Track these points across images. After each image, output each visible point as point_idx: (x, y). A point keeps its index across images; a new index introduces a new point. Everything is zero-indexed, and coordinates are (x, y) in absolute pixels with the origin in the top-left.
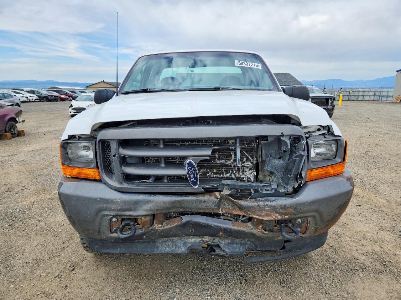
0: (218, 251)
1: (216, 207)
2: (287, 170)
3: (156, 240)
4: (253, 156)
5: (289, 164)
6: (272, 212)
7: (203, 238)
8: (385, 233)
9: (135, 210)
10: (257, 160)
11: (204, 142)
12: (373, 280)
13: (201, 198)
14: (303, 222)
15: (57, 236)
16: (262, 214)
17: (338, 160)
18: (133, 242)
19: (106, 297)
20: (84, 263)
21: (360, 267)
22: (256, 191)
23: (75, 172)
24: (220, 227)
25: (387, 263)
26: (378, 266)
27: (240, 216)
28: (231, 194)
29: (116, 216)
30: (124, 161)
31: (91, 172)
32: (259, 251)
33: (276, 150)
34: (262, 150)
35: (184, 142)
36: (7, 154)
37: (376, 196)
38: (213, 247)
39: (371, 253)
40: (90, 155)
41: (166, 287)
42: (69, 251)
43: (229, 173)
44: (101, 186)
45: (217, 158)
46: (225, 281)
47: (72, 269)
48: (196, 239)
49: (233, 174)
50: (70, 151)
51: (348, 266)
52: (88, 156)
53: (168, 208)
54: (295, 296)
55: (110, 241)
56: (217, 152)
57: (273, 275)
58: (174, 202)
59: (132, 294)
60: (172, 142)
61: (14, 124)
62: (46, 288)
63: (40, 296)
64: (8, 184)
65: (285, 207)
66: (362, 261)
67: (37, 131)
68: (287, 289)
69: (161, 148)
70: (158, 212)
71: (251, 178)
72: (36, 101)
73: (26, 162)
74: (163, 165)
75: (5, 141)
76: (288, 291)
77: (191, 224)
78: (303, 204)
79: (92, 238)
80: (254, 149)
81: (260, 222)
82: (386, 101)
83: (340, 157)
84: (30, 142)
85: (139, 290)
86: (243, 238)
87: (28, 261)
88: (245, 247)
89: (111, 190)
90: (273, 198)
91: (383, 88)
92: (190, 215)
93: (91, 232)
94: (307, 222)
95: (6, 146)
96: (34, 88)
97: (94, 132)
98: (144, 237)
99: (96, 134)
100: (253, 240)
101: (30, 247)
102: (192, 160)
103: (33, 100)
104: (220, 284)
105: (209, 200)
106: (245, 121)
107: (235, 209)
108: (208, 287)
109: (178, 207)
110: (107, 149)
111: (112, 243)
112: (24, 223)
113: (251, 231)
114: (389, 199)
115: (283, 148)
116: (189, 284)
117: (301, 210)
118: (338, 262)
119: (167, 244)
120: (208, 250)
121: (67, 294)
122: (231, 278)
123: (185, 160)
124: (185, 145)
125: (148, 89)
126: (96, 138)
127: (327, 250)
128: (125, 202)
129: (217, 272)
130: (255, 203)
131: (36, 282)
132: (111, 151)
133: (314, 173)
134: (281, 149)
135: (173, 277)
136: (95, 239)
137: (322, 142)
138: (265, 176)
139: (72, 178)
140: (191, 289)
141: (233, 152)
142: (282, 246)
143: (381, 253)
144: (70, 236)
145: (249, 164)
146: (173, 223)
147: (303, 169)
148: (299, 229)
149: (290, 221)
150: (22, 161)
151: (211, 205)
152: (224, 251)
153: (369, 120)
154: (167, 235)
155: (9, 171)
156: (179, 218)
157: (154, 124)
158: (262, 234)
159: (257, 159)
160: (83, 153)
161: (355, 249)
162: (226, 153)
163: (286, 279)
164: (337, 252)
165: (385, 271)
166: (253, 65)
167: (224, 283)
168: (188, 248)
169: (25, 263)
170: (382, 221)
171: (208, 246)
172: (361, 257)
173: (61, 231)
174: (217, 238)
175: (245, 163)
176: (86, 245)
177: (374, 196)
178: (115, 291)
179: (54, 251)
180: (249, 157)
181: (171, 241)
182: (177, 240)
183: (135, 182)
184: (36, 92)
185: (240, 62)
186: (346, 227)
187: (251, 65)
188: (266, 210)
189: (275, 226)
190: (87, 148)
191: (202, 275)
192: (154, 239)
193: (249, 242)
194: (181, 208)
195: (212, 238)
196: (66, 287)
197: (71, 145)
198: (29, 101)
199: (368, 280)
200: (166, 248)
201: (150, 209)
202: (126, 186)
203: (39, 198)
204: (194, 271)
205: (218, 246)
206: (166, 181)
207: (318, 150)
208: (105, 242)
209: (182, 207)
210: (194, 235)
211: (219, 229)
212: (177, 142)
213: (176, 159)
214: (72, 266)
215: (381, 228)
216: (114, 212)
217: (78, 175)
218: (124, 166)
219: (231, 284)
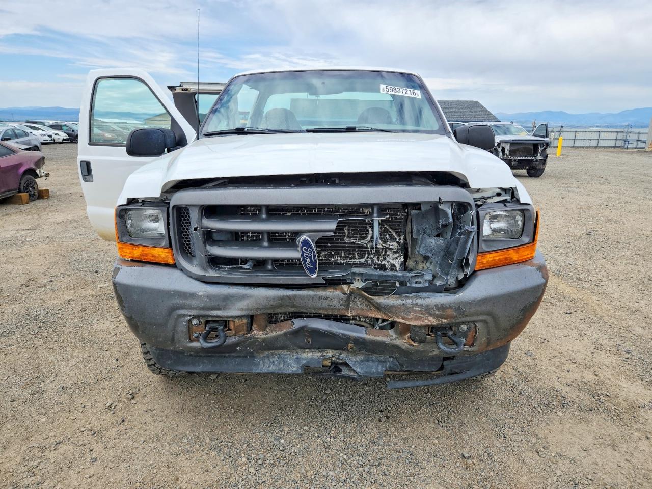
0: (345, 372)
1: (343, 307)
2: (447, 253)
3: (255, 354)
4: (399, 232)
5: (451, 245)
6: (424, 315)
7: (324, 352)
8: (605, 355)
9: (225, 308)
10: (405, 239)
11: (327, 211)
12: (577, 421)
13: (321, 293)
14: (469, 329)
15: (107, 351)
16: (409, 317)
17: (526, 239)
18: (222, 356)
19: (181, 436)
20: (149, 390)
21: (560, 402)
22: (403, 283)
23: (137, 253)
24: (348, 335)
25: (602, 397)
26: (587, 401)
27: (378, 319)
28: (364, 287)
29: (197, 317)
30: (209, 237)
31: (162, 253)
32: (406, 373)
33: (432, 223)
34: (413, 223)
35: (298, 211)
36: (23, 227)
37: (598, 299)
38: (339, 366)
39: (579, 383)
40: (159, 227)
41: (269, 425)
42: (126, 372)
43: (364, 257)
44: (176, 273)
45: (347, 235)
46: (356, 417)
47: (130, 397)
48: (314, 354)
49: (369, 259)
50: (129, 222)
51: (541, 400)
52: (156, 230)
53: (273, 307)
54: (459, 439)
55: (189, 354)
56: (346, 226)
57: (428, 411)
58: (282, 298)
59: (220, 433)
60: (280, 211)
61: (32, 179)
62: (93, 423)
63: (85, 434)
64: (27, 272)
65: (442, 307)
66: (563, 393)
67: (68, 192)
68: (448, 430)
69: (264, 219)
70: (259, 312)
71: (396, 265)
72: (64, 142)
73: (54, 240)
74: (266, 244)
75: (19, 206)
76: (449, 432)
77: (307, 331)
78: (470, 303)
79: (163, 350)
80: (401, 222)
81: (407, 328)
82: (636, 148)
83: (527, 236)
84: (59, 208)
85: (230, 428)
86: (383, 353)
87: (64, 385)
88: (386, 366)
89: (190, 280)
90: (425, 294)
91: (631, 127)
92: (305, 318)
93: (161, 339)
94: (476, 329)
95: (20, 214)
96: (61, 121)
97: (165, 194)
98: (238, 348)
99: (169, 197)
100: (397, 355)
101: (67, 365)
102: (309, 237)
103: (61, 141)
104: (349, 421)
105: (333, 297)
106: (388, 180)
107: (371, 310)
108: (330, 425)
109: (287, 306)
110: (185, 220)
111: (191, 357)
112: (56, 330)
113: (394, 341)
114: (618, 304)
115: (442, 221)
116: (303, 420)
117: (466, 312)
118: (527, 394)
119: (271, 360)
120: (330, 369)
121: (124, 432)
122: (366, 413)
123: (298, 237)
124: (300, 214)
125: (246, 129)
126: (168, 203)
127: (513, 377)
128: (210, 297)
129: (346, 405)
130: (400, 301)
131: (78, 415)
132: (190, 223)
133: (488, 258)
134: (439, 222)
135: (280, 411)
136: (167, 351)
137: (502, 213)
138: (416, 263)
139: (132, 261)
140: (306, 428)
141: (370, 227)
142: (440, 365)
143: (595, 383)
144: (126, 351)
145: (393, 245)
146: (281, 329)
147: (471, 252)
148: (463, 340)
149: (451, 328)
150: (48, 237)
151: (335, 303)
152: (354, 371)
153: (603, 179)
154: (270, 346)
155: (28, 253)
156: (289, 322)
157: (254, 184)
158: (409, 346)
159: (405, 237)
160: (150, 225)
161: (554, 376)
162: (359, 227)
163: (448, 417)
164: (527, 380)
165: (596, 408)
166: (409, 92)
167: (355, 421)
168: (301, 367)
169: (61, 388)
170: (602, 337)
171: (331, 364)
172: (563, 388)
173: (112, 343)
174: (344, 352)
175: (388, 243)
176: (152, 362)
177: (595, 299)
178: (194, 429)
179: (104, 372)
180: (394, 234)
181: (277, 355)
182: (286, 355)
183: (225, 268)
184: (64, 128)
185: (389, 88)
186: (546, 344)
187: (405, 92)
188: (415, 312)
189: (429, 335)
190: (154, 218)
191: (322, 409)
192: (252, 353)
193: (392, 359)
194: (291, 307)
195: (337, 353)
196: (123, 421)
197: (130, 213)
198: (54, 143)
199: (570, 421)
200: (270, 366)
201: (247, 307)
202: (212, 273)
203: (77, 295)
204: (311, 403)
205: (346, 364)
206: (270, 267)
207: (496, 225)
208: (181, 356)
209: (293, 306)
210: (311, 348)
211: (348, 339)
212: (287, 211)
213: (285, 236)
214: (131, 392)
215: (600, 348)
216: (195, 311)
217: (142, 257)
218: (209, 245)
219: (365, 421)
